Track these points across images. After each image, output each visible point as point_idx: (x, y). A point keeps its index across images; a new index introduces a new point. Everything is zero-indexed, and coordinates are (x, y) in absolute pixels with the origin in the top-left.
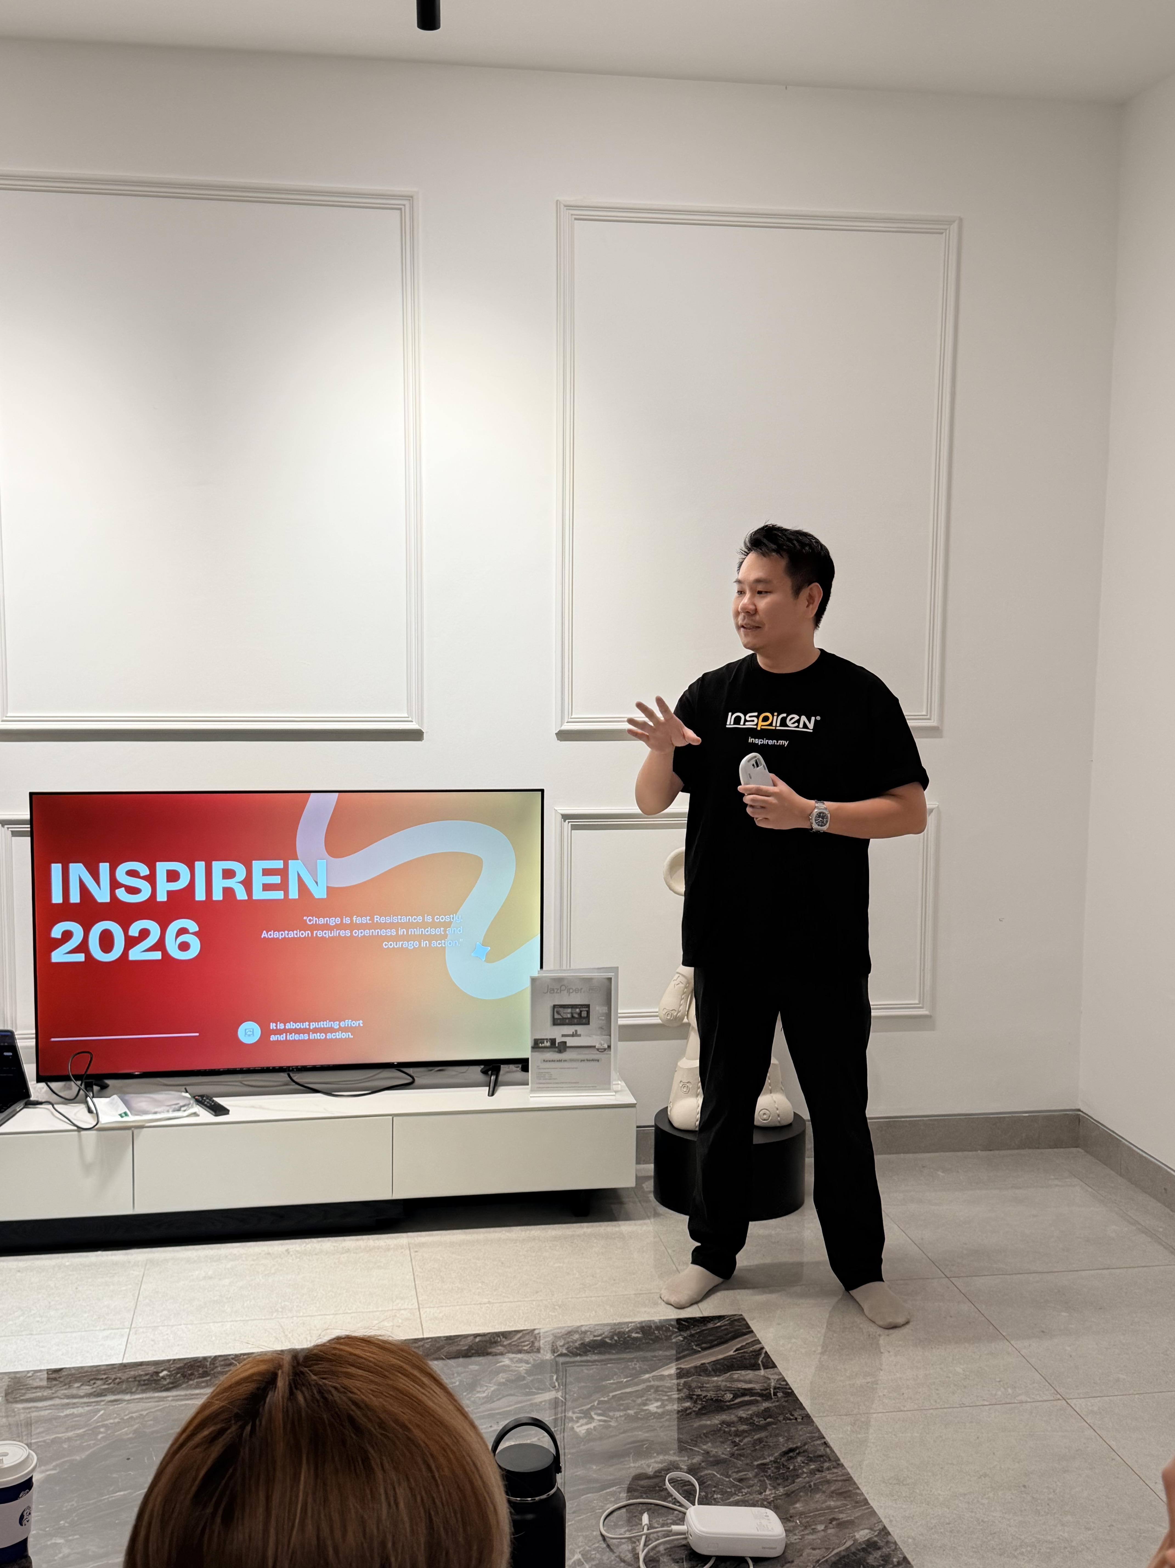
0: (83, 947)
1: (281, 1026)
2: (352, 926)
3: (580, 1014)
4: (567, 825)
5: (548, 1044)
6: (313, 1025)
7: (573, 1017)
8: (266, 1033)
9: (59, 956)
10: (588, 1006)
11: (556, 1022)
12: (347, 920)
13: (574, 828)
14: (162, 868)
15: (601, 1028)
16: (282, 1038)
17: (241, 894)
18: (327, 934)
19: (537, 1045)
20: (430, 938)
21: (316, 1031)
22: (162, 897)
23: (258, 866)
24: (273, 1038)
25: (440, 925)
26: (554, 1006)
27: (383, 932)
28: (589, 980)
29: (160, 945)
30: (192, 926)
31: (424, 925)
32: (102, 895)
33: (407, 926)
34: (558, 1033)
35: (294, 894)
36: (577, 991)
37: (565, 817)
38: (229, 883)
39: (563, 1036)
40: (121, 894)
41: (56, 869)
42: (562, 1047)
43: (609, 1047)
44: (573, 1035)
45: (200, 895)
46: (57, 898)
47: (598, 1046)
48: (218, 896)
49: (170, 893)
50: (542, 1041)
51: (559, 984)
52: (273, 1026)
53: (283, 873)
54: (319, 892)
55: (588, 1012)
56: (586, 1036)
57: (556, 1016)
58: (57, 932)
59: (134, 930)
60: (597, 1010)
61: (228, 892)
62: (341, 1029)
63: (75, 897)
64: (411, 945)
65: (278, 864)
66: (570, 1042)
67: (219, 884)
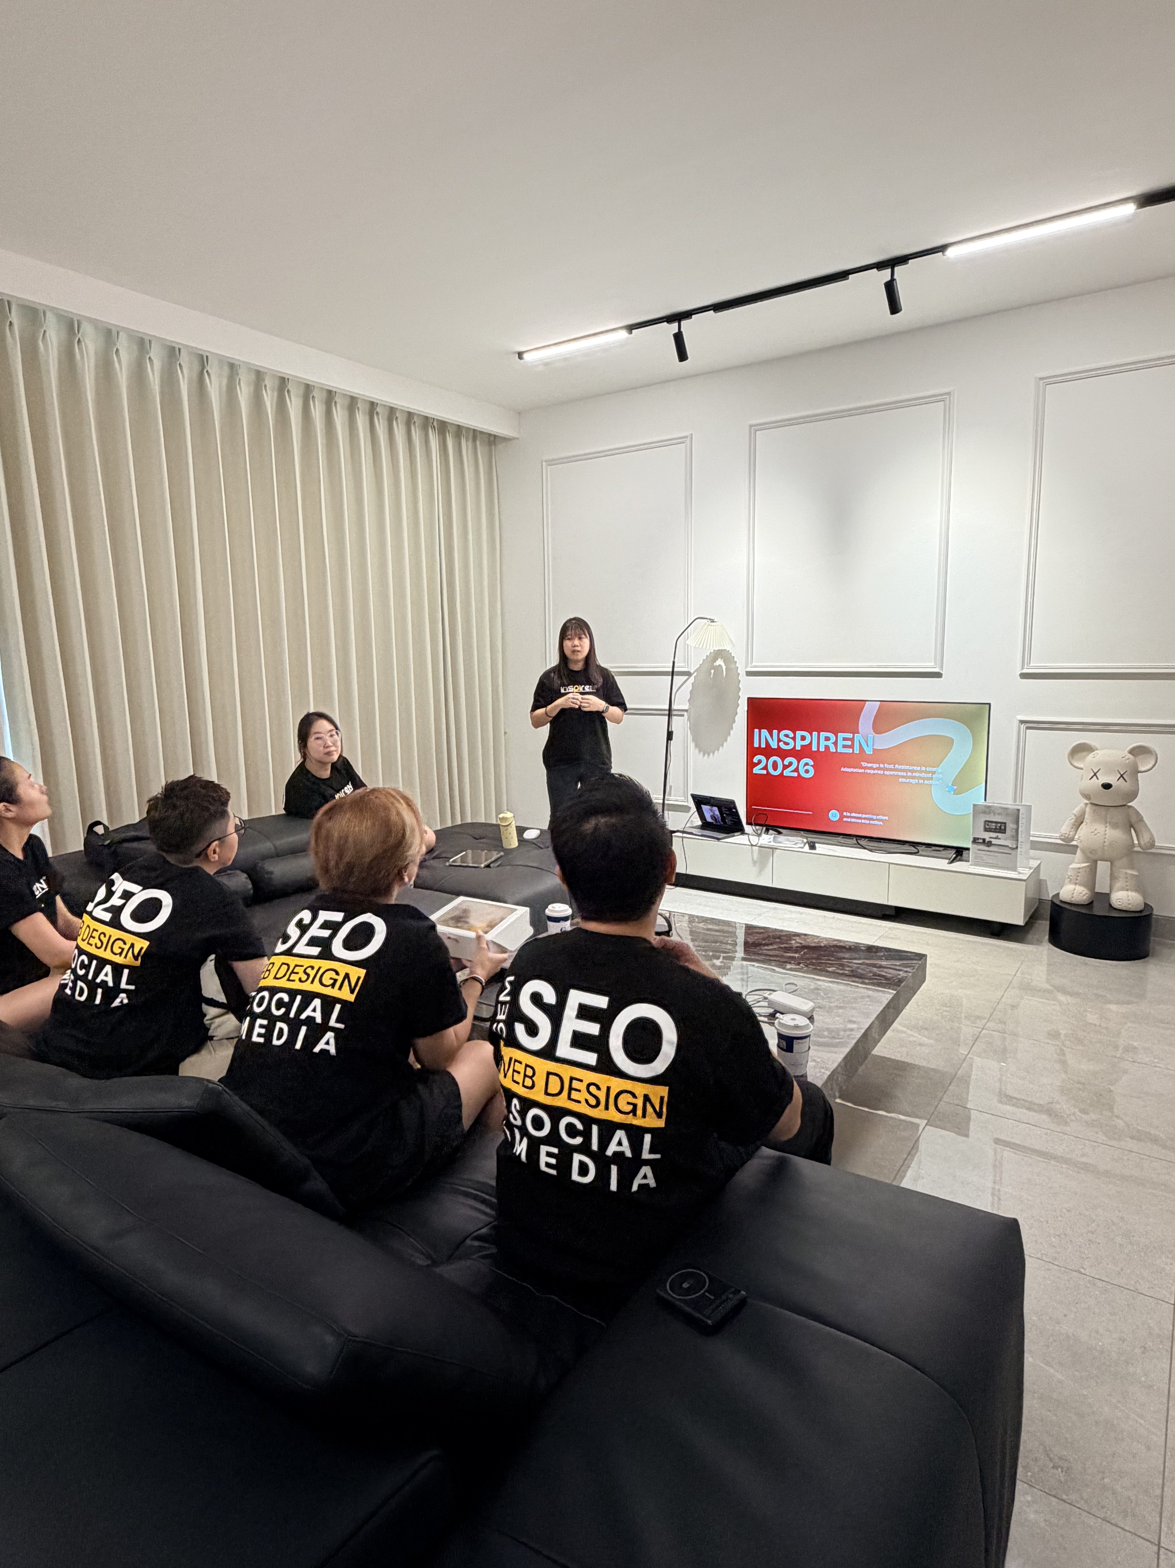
0: (765, 768)
1: (849, 814)
2: (884, 769)
3: (1000, 827)
4: (1023, 726)
5: (981, 841)
6: (864, 816)
7: (996, 828)
8: (842, 817)
9: (756, 770)
10: (1005, 823)
11: (986, 830)
12: (882, 766)
13: (1028, 728)
14: (799, 734)
15: (1013, 836)
16: (849, 820)
17: (833, 749)
18: (872, 772)
19: (975, 841)
20: (924, 779)
21: (865, 819)
22: (798, 748)
23: (841, 735)
24: (845, 819)
25: (929, 772)
26: (986, 821)
27: (900, 773)
28: (1006, 809)
29: (797, 770)
30: (811, 762)
31: (921, 772)
32: (774, 745)
33: (913, 771)
34: (987, 836)
35: (857, 751)
36: (999, 814)
37: (1022, 722)
38: (828, 743)
39: (990, 838)
40: (781, 745)
41: (756, 731)
42: (989, 844)
43: (1017, 848)
44: (995, 838)
45: (814, 748)
46: (756, 745)
47: (1010, 846)
48: (822, 749)
49: (802, 746)
50: (978, 839)
51: (988, 810)
52: (845, 814)
53: (852, 740)
54: (869, 751)
55: (1005, 826)
56: (1003, 840)
57: (987, 827)
58: (755, 760)
59: (786, 762)
60: (1010, 826)
61: (827, 747)
62: (877, 820)
63: (763, 746)
64: (913, 781)
65: (850, 736)
66: (994, 841)
67: (823, 743)
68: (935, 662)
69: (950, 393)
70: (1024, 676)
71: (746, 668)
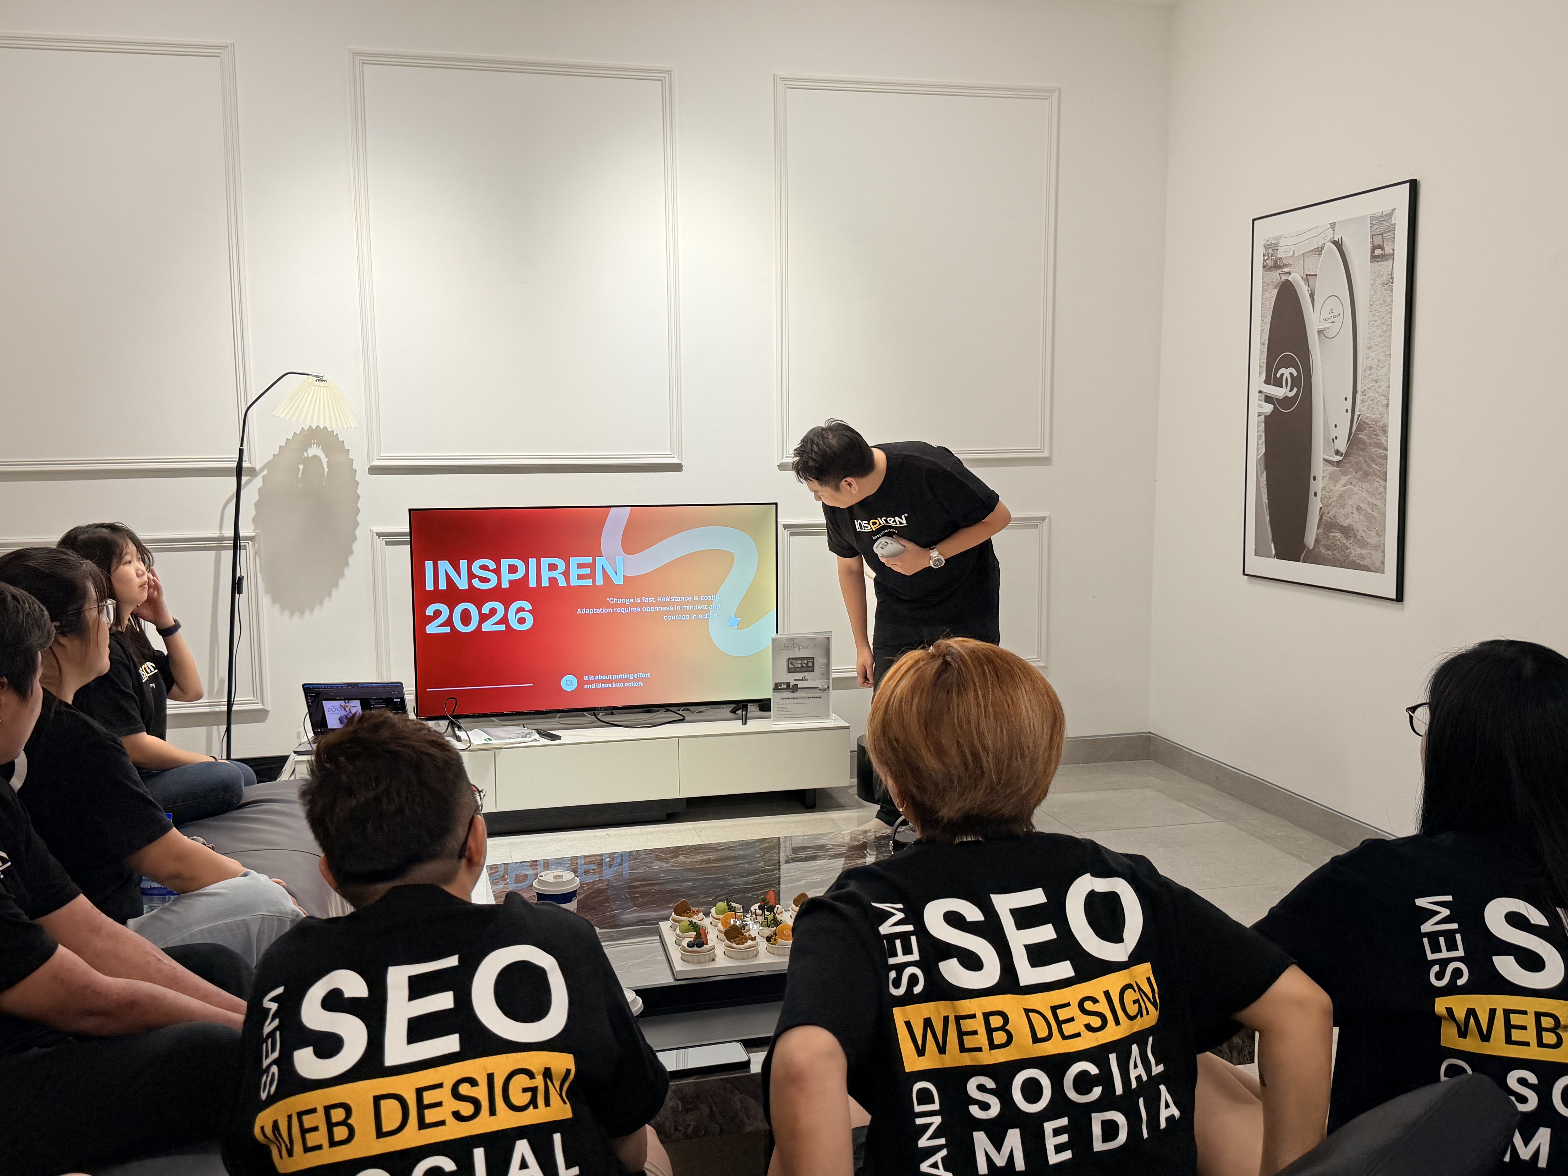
0: (449, 622)
1: (592, 678)
2: (642, 605)
3: (807, 664)
4: (789, 532)
5: (785, 686)
6: (615, 677)
7: (802, 666)
8: (581, 683)
9: (432, 628)
10: (813, 658)
11: (790, 671)
12: (638, 600)
13: (792, 534)
14: (505, 563)
15: (823, 674)
16: (593, 686)
17: (562, 582)
18: (623, 610)
19: (777, 687)
20: (698, 612)
21: (617, 681)
22: (505, 585)
23: (574, 561)
24: (586, 687)
25: (704, 602)
26: (789, 659)
27: (664, 609)
28: (814, 639)
29: (504, 620)
30: (527, 606)
31: (694, 603)
32: (462, 584)
33: (680, 604)
34: (791, 678)
35: (600, 581)
36: (804, 647)
37: (788, 526)
38: (553, 574)
39: (795, 680)
40: (476, 583)
41: (429, 565)
42: (795, 689)
43: (828, 687)
44: (802, 680)
45: (533, 583)
46: (430, 586)
47: (820, 687)
48: (545, 583)
49: (511, 582)
50: (780, 684)
51: (792, 642)
52: (586, 678)
53: (592, 566)
54: (618, 580)
55: (813, 662)
56: (813, 680)
57: (791, 666)
58: (430, 611)
59: (486, 609)
60: (819, 661)
61: (553, 580)
62: (635, 680)
63: (443, 586)
64: (684, 617)
65: (589, 560)
66: (801, 684)
67: (546, 575)
68: (672, 450)
69: (669, 72)
71: (369, 461)
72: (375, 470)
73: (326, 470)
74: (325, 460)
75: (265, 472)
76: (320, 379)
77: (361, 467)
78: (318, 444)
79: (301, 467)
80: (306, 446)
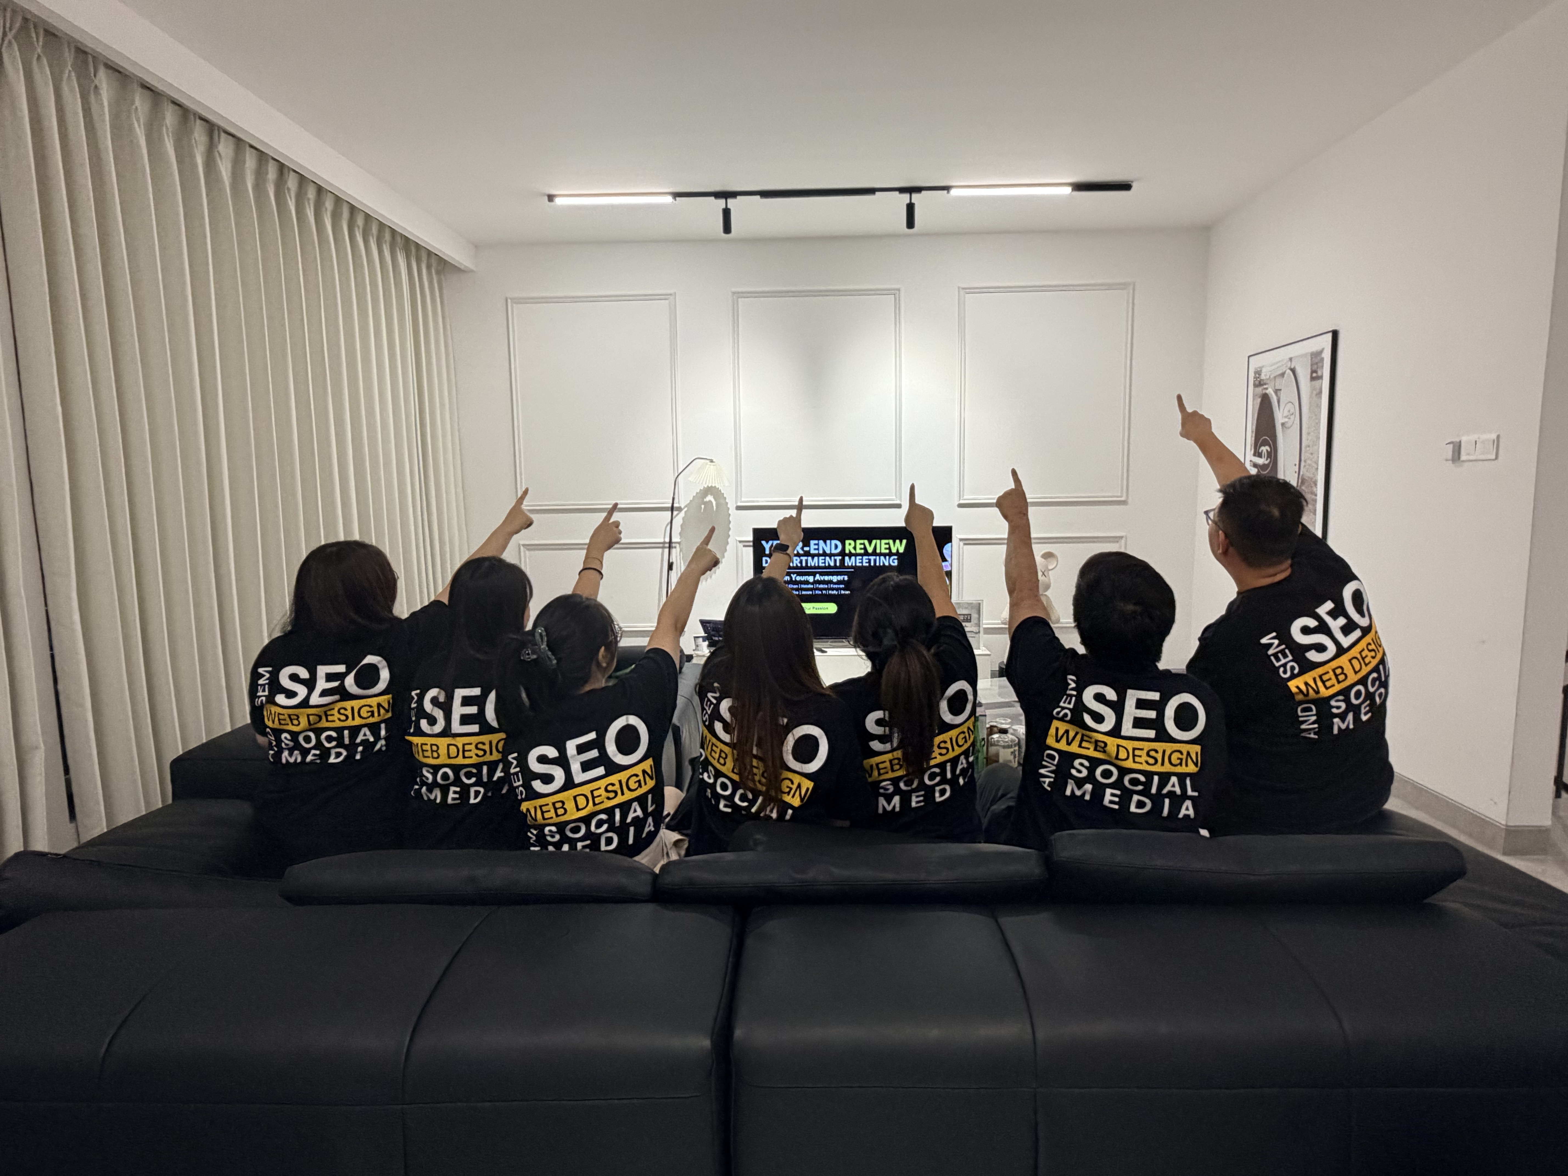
3: (967, 618)
4: (961, 543)
7: (964, 619)
10: (970, 615)
13: (965, 544)
15: (976, 624)
28: (972, 604)
37: (961, 540)
43: (979, 632)
55: (970, 617)
60: (974, 616)
68: (896, 496)
69: (899, 290)
70: (961, 506)
71: (736, 503)
72: (739, 508)
73: (715, 508)
74: (714, 503)
75: (686, 509)
76: (712, 461)
77: (732, 506)
78: (711, 495)
79: (703, 506)
80: (705, 495)
